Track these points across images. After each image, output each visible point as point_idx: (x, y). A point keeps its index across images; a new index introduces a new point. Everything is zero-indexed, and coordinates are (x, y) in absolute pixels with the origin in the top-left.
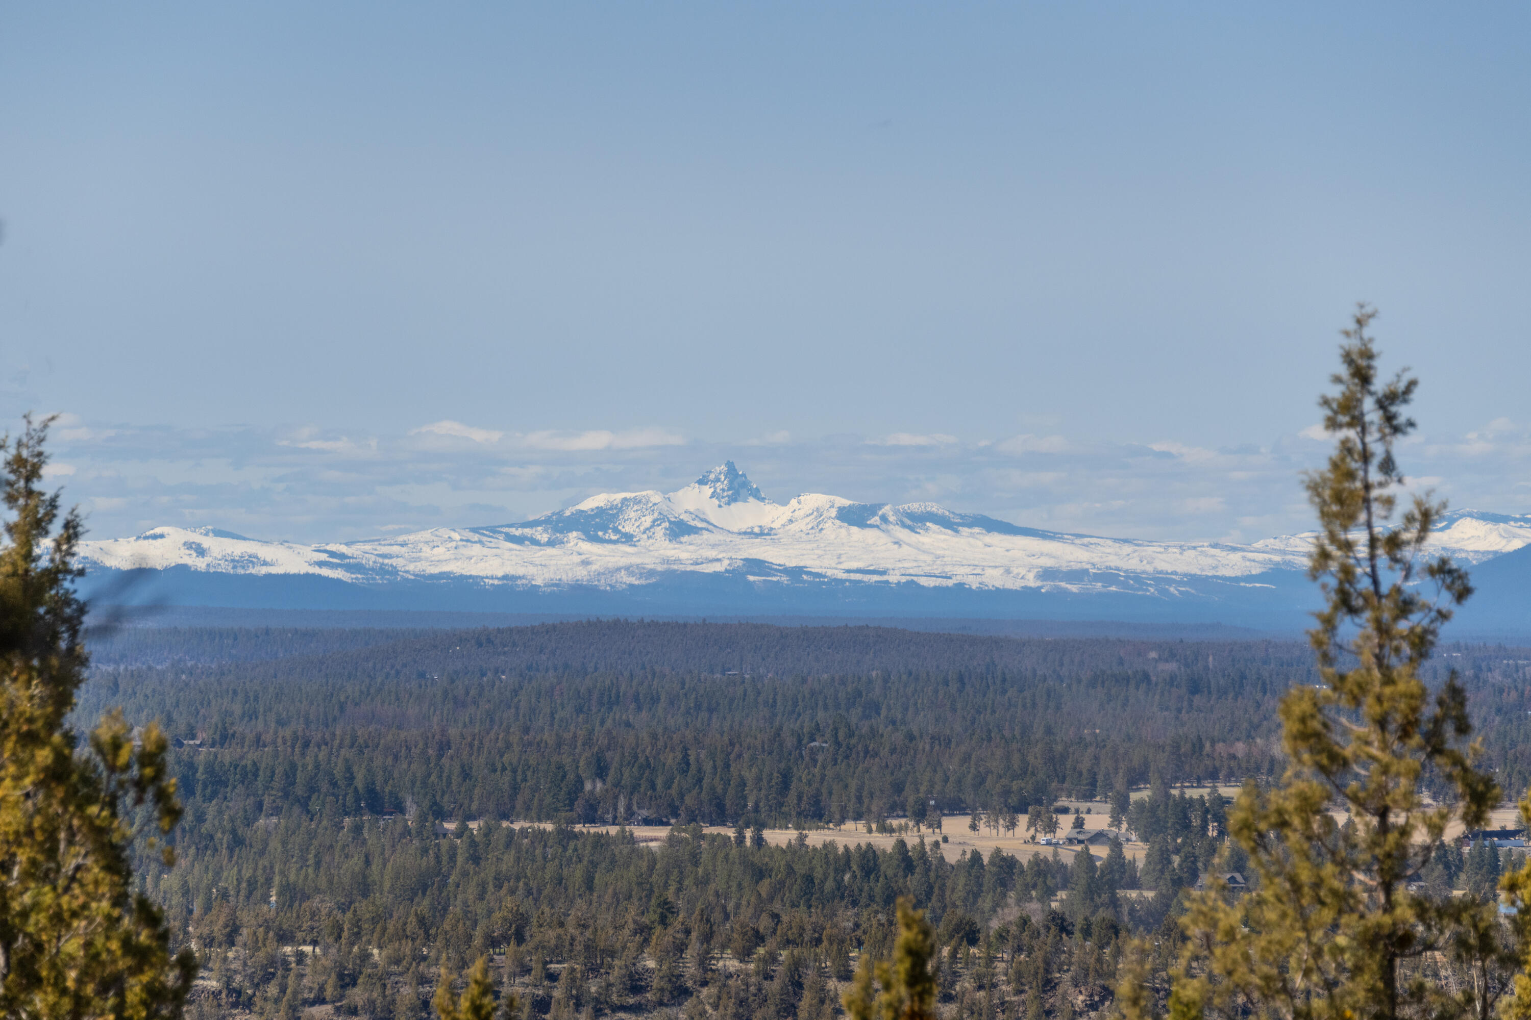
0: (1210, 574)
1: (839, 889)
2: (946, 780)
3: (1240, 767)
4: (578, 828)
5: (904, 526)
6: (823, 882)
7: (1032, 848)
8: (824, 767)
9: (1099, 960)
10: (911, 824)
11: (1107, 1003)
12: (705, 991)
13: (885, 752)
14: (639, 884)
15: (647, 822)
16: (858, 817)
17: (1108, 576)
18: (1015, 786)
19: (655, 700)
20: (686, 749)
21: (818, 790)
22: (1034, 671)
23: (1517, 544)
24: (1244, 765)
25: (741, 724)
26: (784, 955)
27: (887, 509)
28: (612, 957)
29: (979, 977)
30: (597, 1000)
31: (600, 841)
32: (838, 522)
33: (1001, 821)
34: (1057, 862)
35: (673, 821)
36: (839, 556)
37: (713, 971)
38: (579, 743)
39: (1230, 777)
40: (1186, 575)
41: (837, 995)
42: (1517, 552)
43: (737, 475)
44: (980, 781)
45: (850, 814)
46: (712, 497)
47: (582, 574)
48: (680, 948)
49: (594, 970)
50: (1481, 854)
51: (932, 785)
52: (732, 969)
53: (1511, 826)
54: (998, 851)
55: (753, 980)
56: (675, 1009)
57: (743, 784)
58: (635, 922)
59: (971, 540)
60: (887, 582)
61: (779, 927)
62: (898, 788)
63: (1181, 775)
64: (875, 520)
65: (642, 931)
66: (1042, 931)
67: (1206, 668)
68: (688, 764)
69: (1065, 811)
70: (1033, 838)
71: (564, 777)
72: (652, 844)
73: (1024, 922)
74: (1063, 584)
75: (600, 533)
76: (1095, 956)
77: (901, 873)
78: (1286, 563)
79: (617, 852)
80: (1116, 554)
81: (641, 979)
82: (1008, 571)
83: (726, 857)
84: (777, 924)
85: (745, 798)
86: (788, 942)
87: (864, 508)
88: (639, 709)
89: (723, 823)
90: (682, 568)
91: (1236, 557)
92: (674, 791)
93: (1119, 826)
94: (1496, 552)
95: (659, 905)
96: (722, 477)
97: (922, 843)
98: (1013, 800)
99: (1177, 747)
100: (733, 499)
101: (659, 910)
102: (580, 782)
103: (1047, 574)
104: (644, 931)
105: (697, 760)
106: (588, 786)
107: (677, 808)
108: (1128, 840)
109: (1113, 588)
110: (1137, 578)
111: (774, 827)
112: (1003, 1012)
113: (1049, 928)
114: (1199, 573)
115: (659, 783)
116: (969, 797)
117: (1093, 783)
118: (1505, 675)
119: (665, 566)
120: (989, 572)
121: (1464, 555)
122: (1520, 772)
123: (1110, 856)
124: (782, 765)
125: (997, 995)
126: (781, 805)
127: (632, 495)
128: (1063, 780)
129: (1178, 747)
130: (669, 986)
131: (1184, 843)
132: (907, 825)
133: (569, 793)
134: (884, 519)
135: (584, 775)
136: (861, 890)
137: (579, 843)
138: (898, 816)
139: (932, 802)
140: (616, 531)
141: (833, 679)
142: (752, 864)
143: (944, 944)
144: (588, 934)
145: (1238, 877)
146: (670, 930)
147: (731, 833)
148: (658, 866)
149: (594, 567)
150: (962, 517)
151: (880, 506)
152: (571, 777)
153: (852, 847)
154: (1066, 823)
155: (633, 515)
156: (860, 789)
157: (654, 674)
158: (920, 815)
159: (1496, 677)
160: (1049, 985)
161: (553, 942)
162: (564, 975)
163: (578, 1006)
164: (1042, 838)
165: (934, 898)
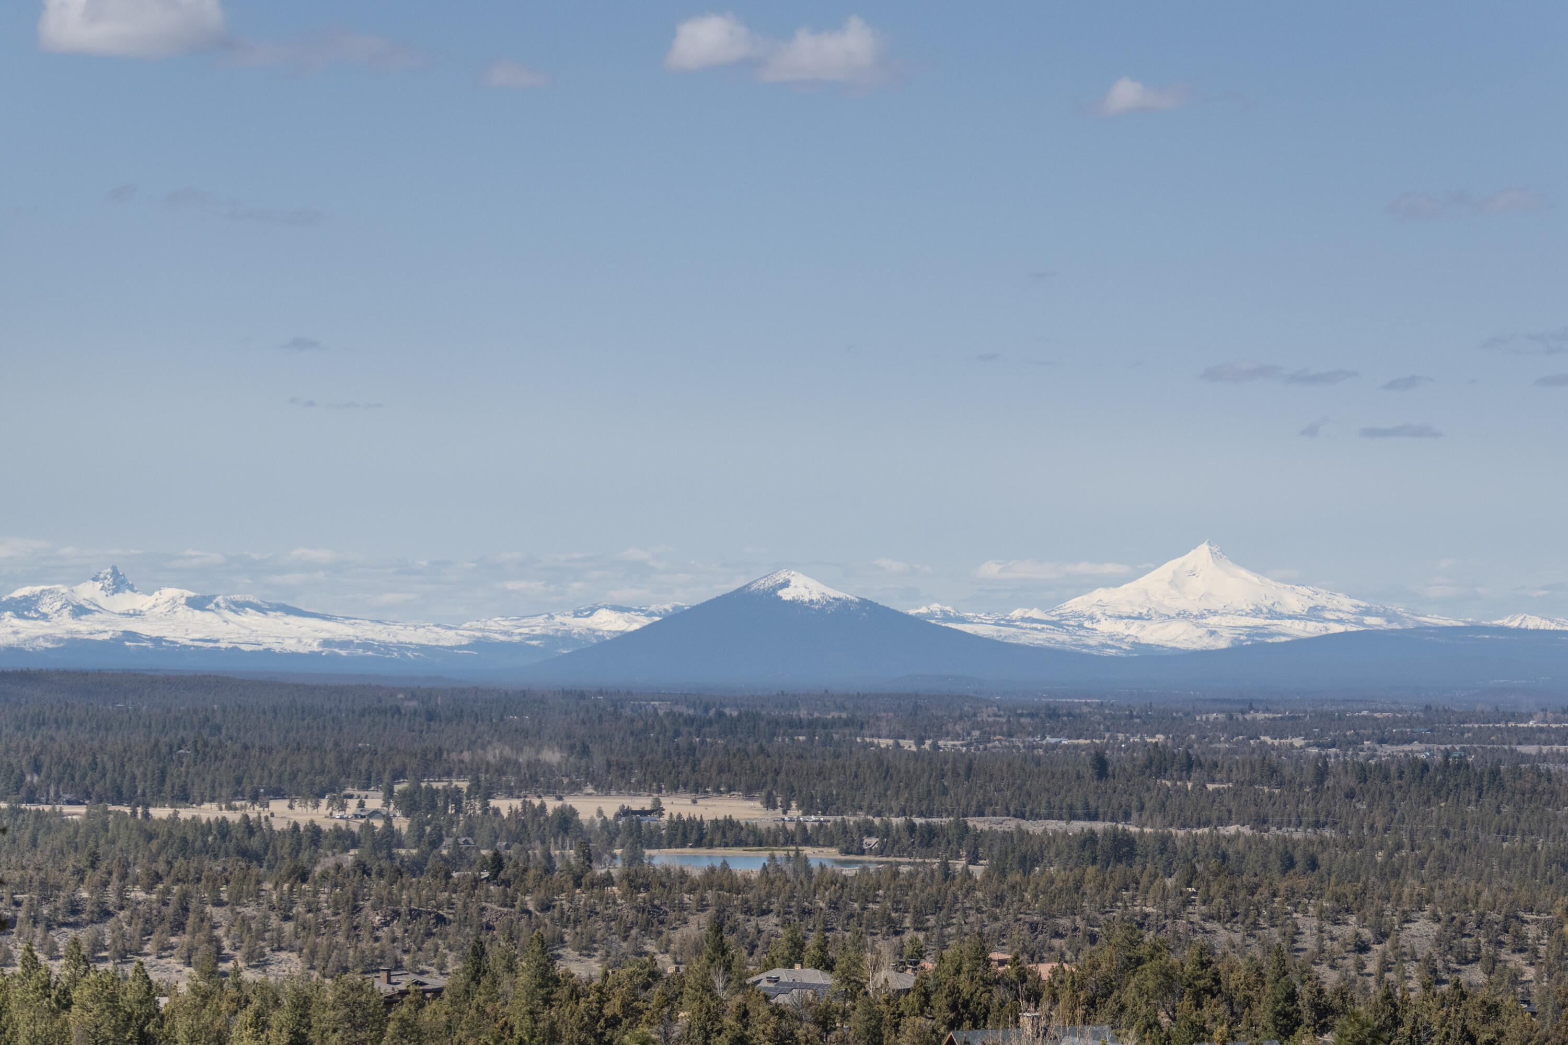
0: (434, 644)
1: (205, 846)
2: (271, 775)
3: (466, 768)
4: (23, 806)
5: (231, 610)
6: (194, 842)
7: (333, 821)
8: (188, 767)
9: (390, 893)
10: (249, 804)
11: (396, 922)
12: (122, 914)
13: (229, 757)
14: (68, 843)
15: (69, 803)
16: (212, 800)
17: (366, 645)
18: (318, 779)
19: (69, 722)
20: (94, 754)
21: (185, 781)
22: (323, 706)
23: (636, 626)
24: (469, 767)
25: (128, 738)
26: (176, 889)
27: (219, 599)
28: (59, 890)
29: (308, 904)
30: (48, 919)
31: (39, 815)
32: (186, 607)
33: (309, 803)
34: (348, 830)
35: (87, 802)
36: (187, 630)
37: (128, 899)
38: (21, 750)
39: (460, 775)
40: (418, 645)
41: (212, 916)
42: (636, 631)
43: (118, 575)
44: (293, 776)
45: (207, 798)
46: (102, 589)
47: (13, 640)
48: (105, 884)
49: (45, 899)
50: (630, 825)
51: (262, 778)
52: (140, 899)
53: (648, 808)
54: (312, 822)
55: (155, 905)
56: (102, 925)
57: (134, 778)
58: (73, 866)
59: (276, 620)
60: (219, 648)
61: (172, 871)
62: (239, 781)
63: (426, 771)
64: (212, 606)
65: (78, 873)
66: (351, 873)
67: (437, 705)
68: (96, 764)
69: (351, 797)
70: (331, 814)
71: (13, 772)
72: (75, 817)
73: (339, 867)
74: (337, 650)
75: (26, 613)
76: (387, 890)
77: (246, 836)
78: (484, 637)
79: (51, 821)
80: (372, 630)
81: (78, 905)
82: (300, 641)
83: (127, 825)
84: (171, 868)
85: (136, 787)
86: (179, 880)
87: (204, 598)
88: (58, 728)
89: (121, 804)
90: (81, 636)
91: (451, 633)
92: (87, 782)
93: (388, 806)
94: (622, 632)
95: (90, 855)
96: (109, 577)
97: (260, 817)
98: (316, 789)
99: (424, 755)
100: (116, 591)
101: (90, 859)
102: (23, 775)
103: (326, 643)
104: (80, 874)
105: (102, 761)
106: (28, 778)
107: (90, 793)
108: (394, 816)
109: (370, 653)
110: (386, 646)
111: (155, 806)
112: (325, 927)
113: (356, 872)
114: (426, 643)
115: (77, 776)
116: (286, 787)
117: (369, 779)
118: (632, 710)
119: (70, 636)
120: (287, 641)
121: (601, 633)
122: (651, 773)
123: (384, 827)
124: (160, 765)
125: (321, 916)
126: (160, 791)
127: (48, 587)
128: (349, 777)
129: (426, 755)
130: (97, 910)
131: (432, 819)
132: (246, 805)
133: (16, 783)
134: (217, 605)
135: (25, 771)
136: (220, 847)
137: (26, 816)
138: (239, 800)
139: (262, 790)
140: (36, 611)
141: (189, 710)
142: (146, 830)
143: (285, 882)
144: (42, 874)
145: (470, 840)
146: (99, 872)
147: (128, 810)
148: (81, 831)
149: (22, 636)
150: (270, 605)
151: (215, 597)
152: (17, 772)
153: (212, 819)
154: (352, 805)
155: (48, 601)
156: (213, 782)
157: (67, 705)
158: (255, 798)
159: (627, 712)
160: (356, 909)
161: (18, 880)
162: (25, 901)
163: (35, 923)
164: (337, 815)
165: (270, 853)
